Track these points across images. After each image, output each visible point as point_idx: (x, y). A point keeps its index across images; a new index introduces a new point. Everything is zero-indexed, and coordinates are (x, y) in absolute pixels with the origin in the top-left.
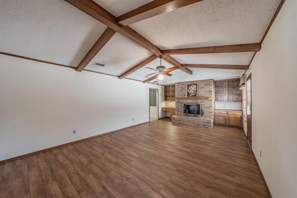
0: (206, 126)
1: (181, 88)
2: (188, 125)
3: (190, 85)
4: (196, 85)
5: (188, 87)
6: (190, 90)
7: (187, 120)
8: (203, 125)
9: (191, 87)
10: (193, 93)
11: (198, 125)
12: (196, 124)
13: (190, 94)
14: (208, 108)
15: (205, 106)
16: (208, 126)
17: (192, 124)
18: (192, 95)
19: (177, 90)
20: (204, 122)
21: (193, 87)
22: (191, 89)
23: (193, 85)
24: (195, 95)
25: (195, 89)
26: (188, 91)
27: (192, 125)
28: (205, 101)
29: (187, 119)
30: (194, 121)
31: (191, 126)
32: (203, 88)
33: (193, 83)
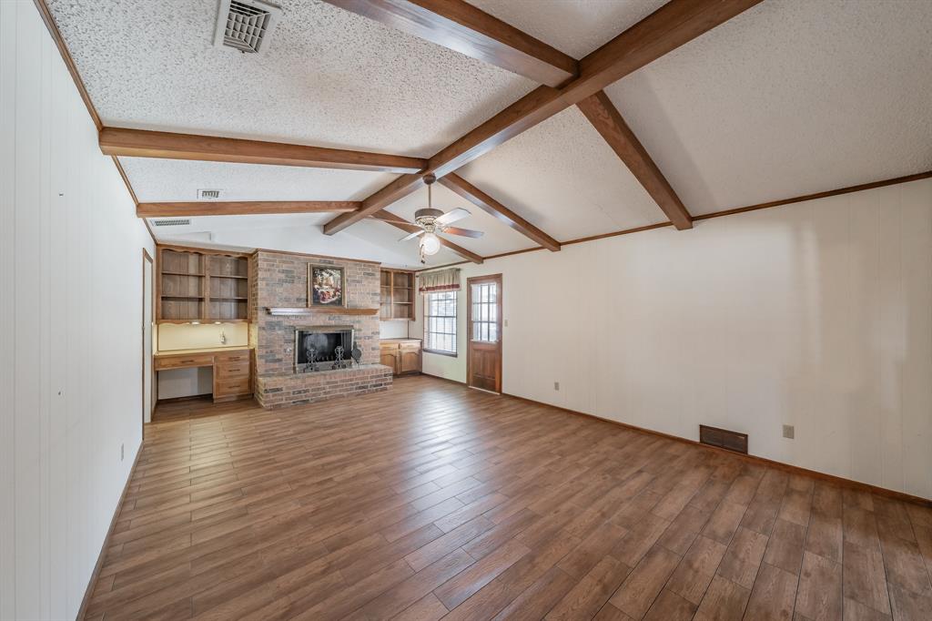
0: (381, 385)
1: (283, 272)
2: (331, 398)
3: (322, 269)
4: (341, 270)
5: (314, 273)
6: (320, 285)
7: (328, 383)
8: (375, 386)
9: (324, 273)
10: (332, 293)
11: (363, 387)
12: (356, 389)
13: (324, 299)
14: (369, 338)
15: (361, 334)
16: (385, 384)
17: (347, 390)
18: (329, 301)
19: (263, 279)
20: (378, 376)
21: (331, 275)
22: (325, 282)
23: (332, 269)
24: (340, 302)
25: (339, 283)
26: (316, 286)
27: (345, 393)
28: (364, 318)
29: (328, 380)
30: (351, 380)
31: (343, 397)
32: (358, 282)
33: (330, 263)
